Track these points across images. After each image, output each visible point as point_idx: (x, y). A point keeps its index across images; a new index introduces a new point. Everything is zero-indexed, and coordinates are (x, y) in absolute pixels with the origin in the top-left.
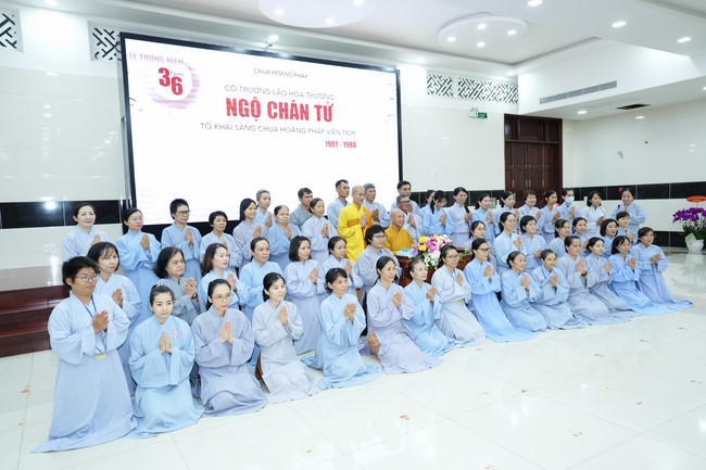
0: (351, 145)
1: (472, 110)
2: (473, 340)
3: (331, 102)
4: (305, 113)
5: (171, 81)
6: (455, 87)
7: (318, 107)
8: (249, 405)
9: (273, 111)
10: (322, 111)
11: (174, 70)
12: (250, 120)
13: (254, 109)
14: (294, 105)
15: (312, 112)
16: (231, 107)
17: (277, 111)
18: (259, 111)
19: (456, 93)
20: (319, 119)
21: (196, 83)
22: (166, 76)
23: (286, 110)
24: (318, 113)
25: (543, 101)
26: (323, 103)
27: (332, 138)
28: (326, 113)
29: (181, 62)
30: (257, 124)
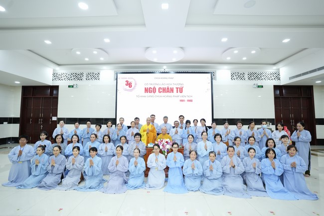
0: (191, 101)
1: (254, 84)
2: (154, 187)
3: (182, 86)
4: (172, 90)
5: (129, 84)
6: (246, 76)
7: (177, 88)
8: (48, 187)
9: (160, 90)
10: (179, 89)
11: (130, 81)
12: (152, 94)
13: (154, 90)
14: (168, 88)
15: (175, 90)
16: (146, 90)
17: (162, 90)
18: (155, 91)
19: (247, 78)
20: (177, 92)
21: (136, 84)
22: (128, 83)
23: (165, 90)
24: (177, 91)
25: (290, 78)
26: (179, 86)
27: (182, 99)
28: (181, 90)
29: (132, 78)
30: (154, 95)
